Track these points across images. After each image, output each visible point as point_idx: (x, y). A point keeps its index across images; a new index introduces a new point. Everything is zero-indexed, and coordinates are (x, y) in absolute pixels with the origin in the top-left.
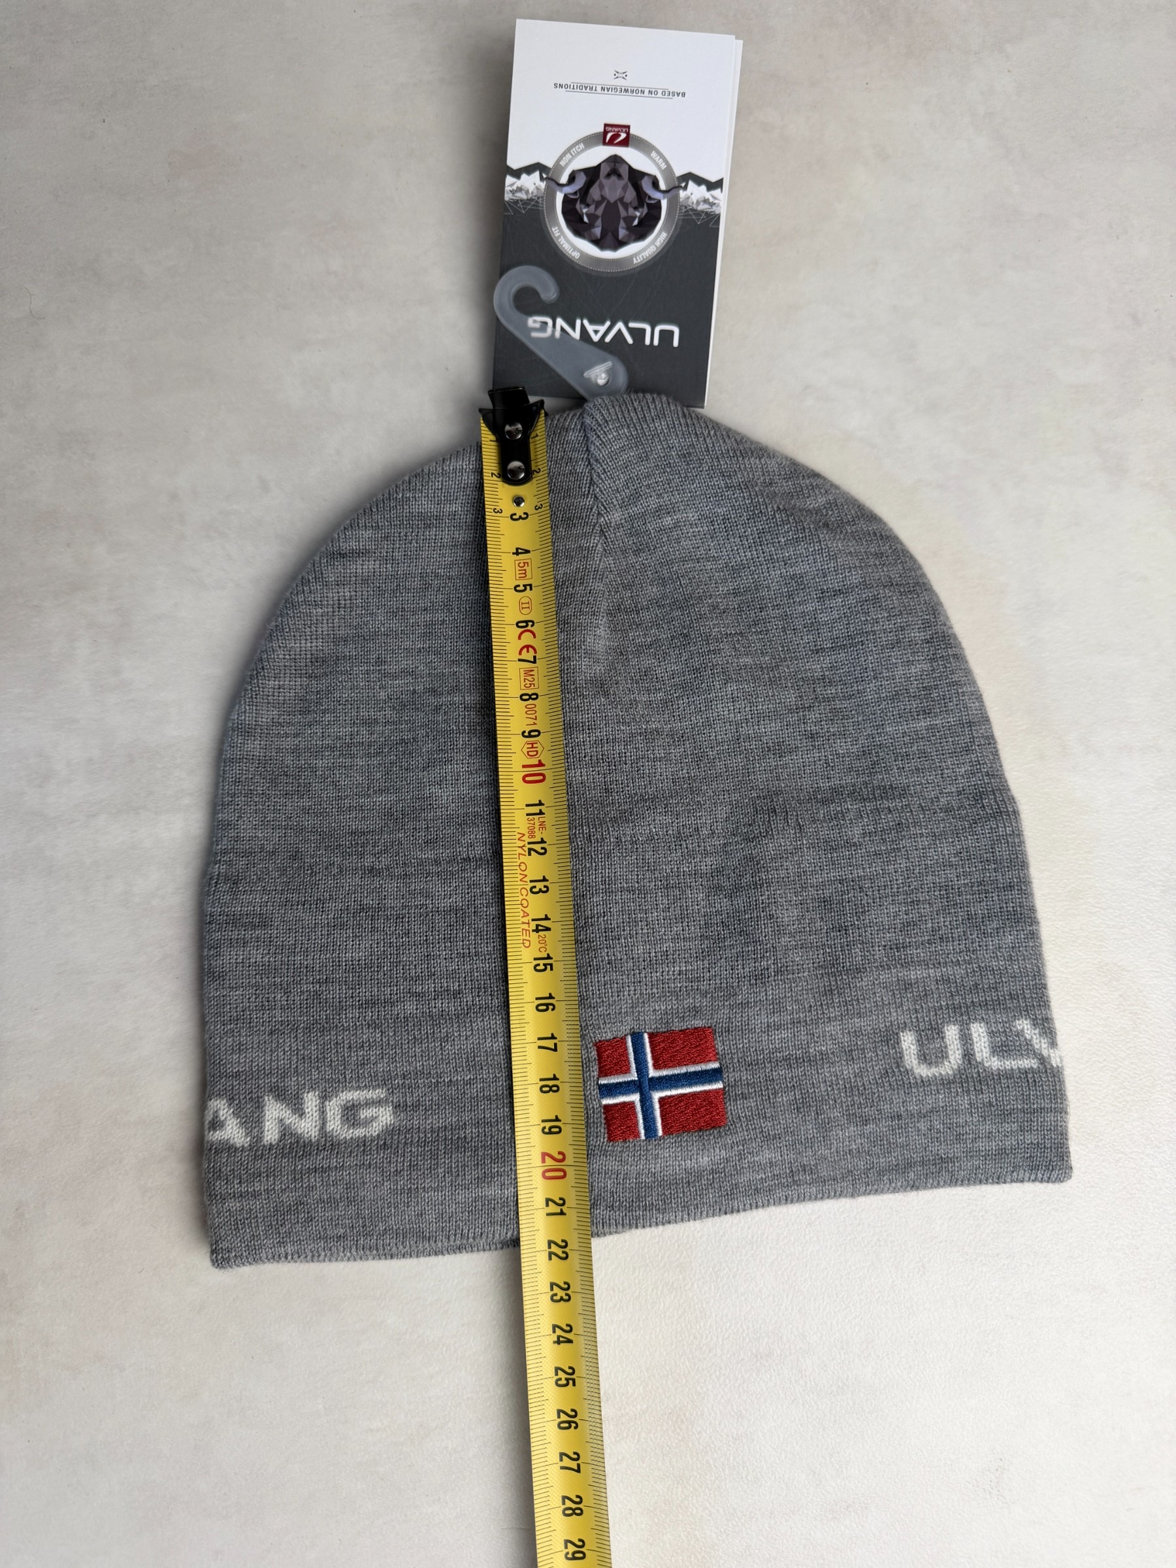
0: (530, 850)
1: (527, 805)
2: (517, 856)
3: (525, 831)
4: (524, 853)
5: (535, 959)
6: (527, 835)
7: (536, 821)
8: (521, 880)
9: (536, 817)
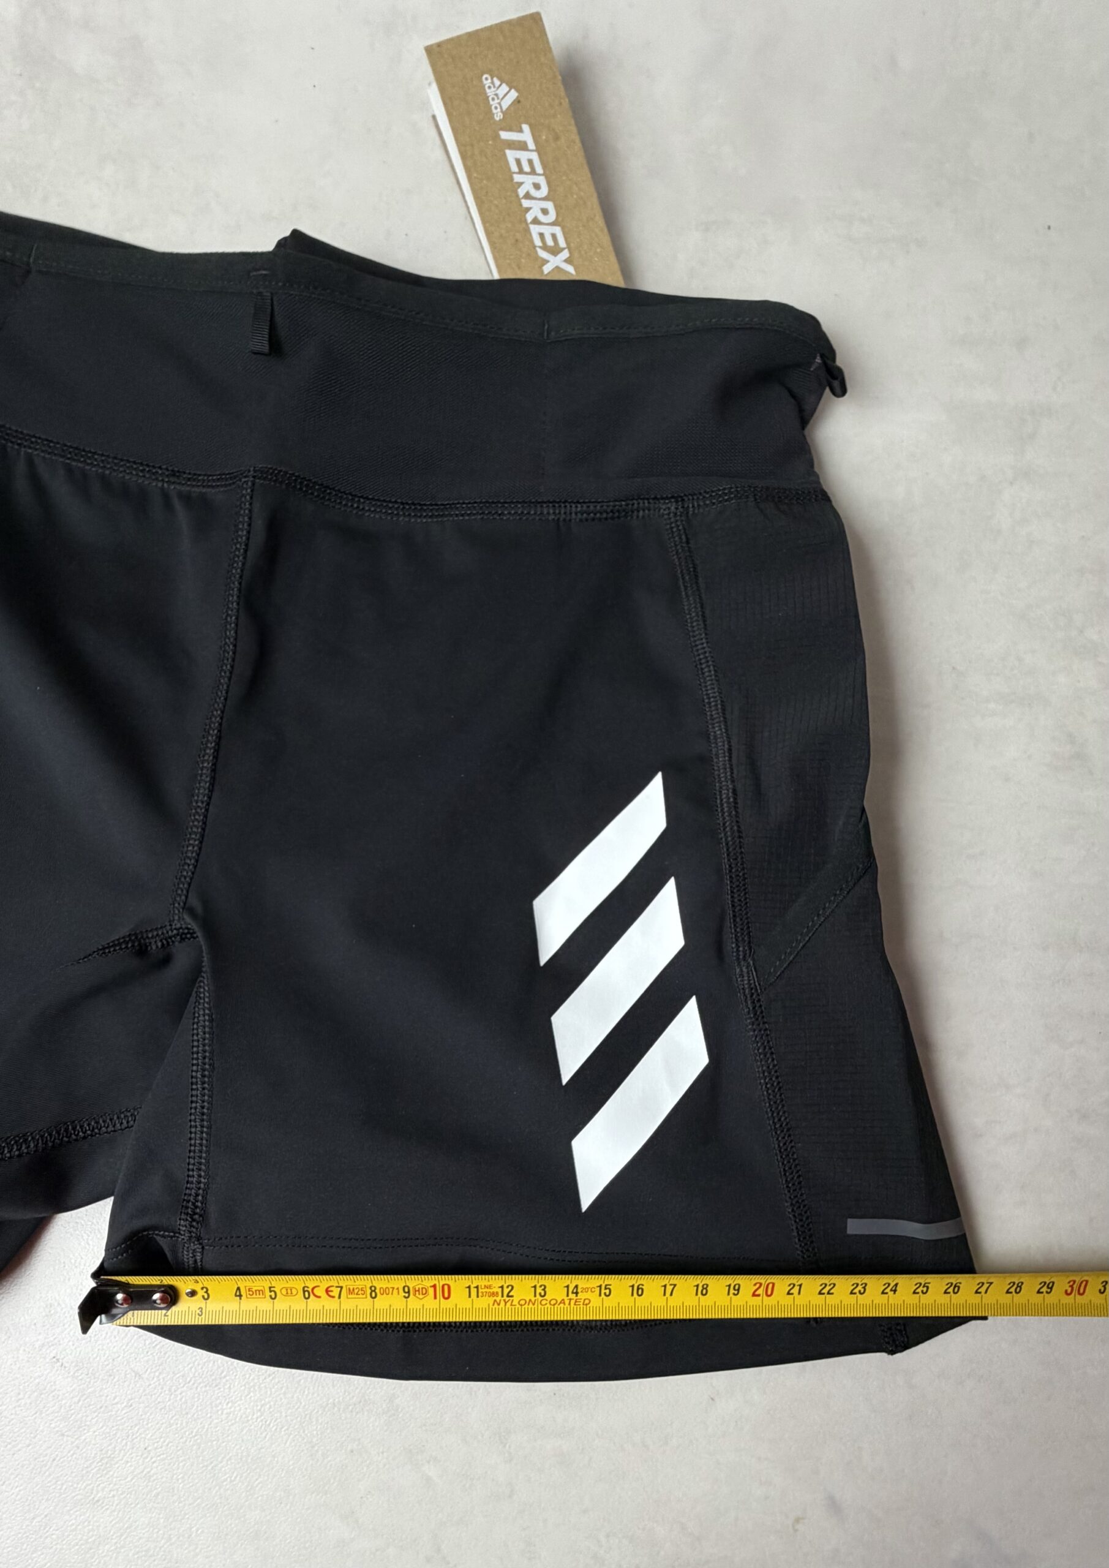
0: (508, 1296)
1: (470, 1296)
2: (513, 1307)
3: (492, 1300)
4: (510, 1302)
5: (600, 1295)
6: (495, 1298)
7: (484, 1290)
8: (534, 1304)
9: (480, 1290)
